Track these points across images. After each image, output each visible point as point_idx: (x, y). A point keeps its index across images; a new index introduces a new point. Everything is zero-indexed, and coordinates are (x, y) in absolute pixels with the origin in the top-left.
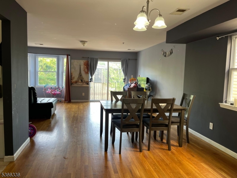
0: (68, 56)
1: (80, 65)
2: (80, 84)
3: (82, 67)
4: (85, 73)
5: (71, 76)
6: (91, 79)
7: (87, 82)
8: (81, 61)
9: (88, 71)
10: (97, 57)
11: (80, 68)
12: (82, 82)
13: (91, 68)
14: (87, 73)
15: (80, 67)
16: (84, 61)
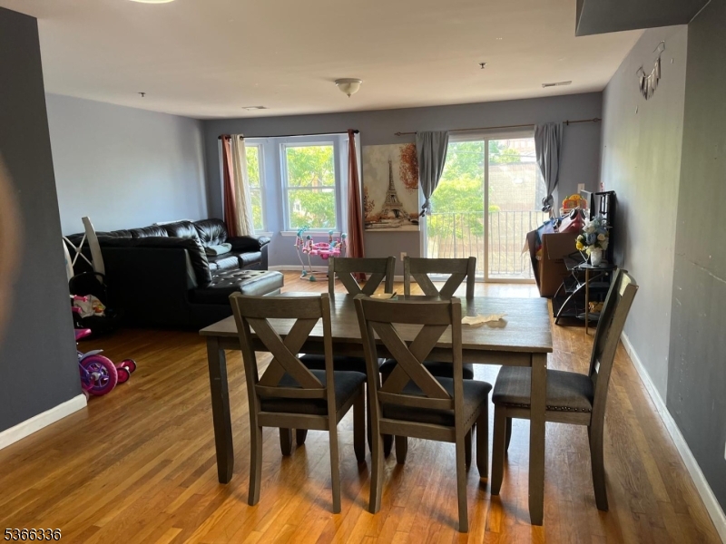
0: (352, 133)
1: (390, 163)
2: (391, 223)
3: (397, 168)
4: (405, 185)
5: (365, 198)
6: (426, 205)
7: (412, 216)
8: (392, 146)
9: (415, 178)
10: (443, 129)
11: (391, 172)
12: (397, 216)
13: (424, 167)
14: (413, 186)
15: (390, 168)
16: (401, 145)
